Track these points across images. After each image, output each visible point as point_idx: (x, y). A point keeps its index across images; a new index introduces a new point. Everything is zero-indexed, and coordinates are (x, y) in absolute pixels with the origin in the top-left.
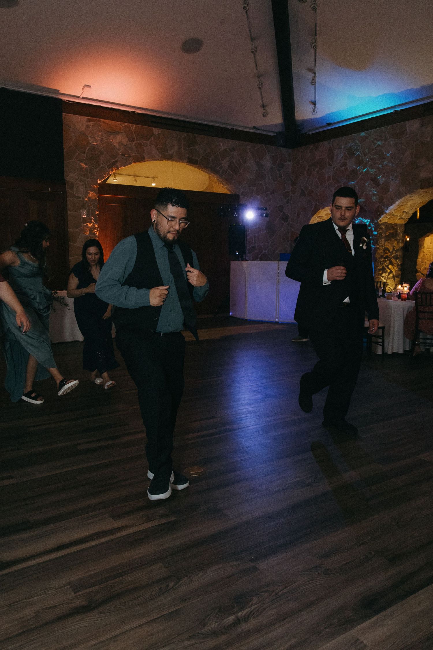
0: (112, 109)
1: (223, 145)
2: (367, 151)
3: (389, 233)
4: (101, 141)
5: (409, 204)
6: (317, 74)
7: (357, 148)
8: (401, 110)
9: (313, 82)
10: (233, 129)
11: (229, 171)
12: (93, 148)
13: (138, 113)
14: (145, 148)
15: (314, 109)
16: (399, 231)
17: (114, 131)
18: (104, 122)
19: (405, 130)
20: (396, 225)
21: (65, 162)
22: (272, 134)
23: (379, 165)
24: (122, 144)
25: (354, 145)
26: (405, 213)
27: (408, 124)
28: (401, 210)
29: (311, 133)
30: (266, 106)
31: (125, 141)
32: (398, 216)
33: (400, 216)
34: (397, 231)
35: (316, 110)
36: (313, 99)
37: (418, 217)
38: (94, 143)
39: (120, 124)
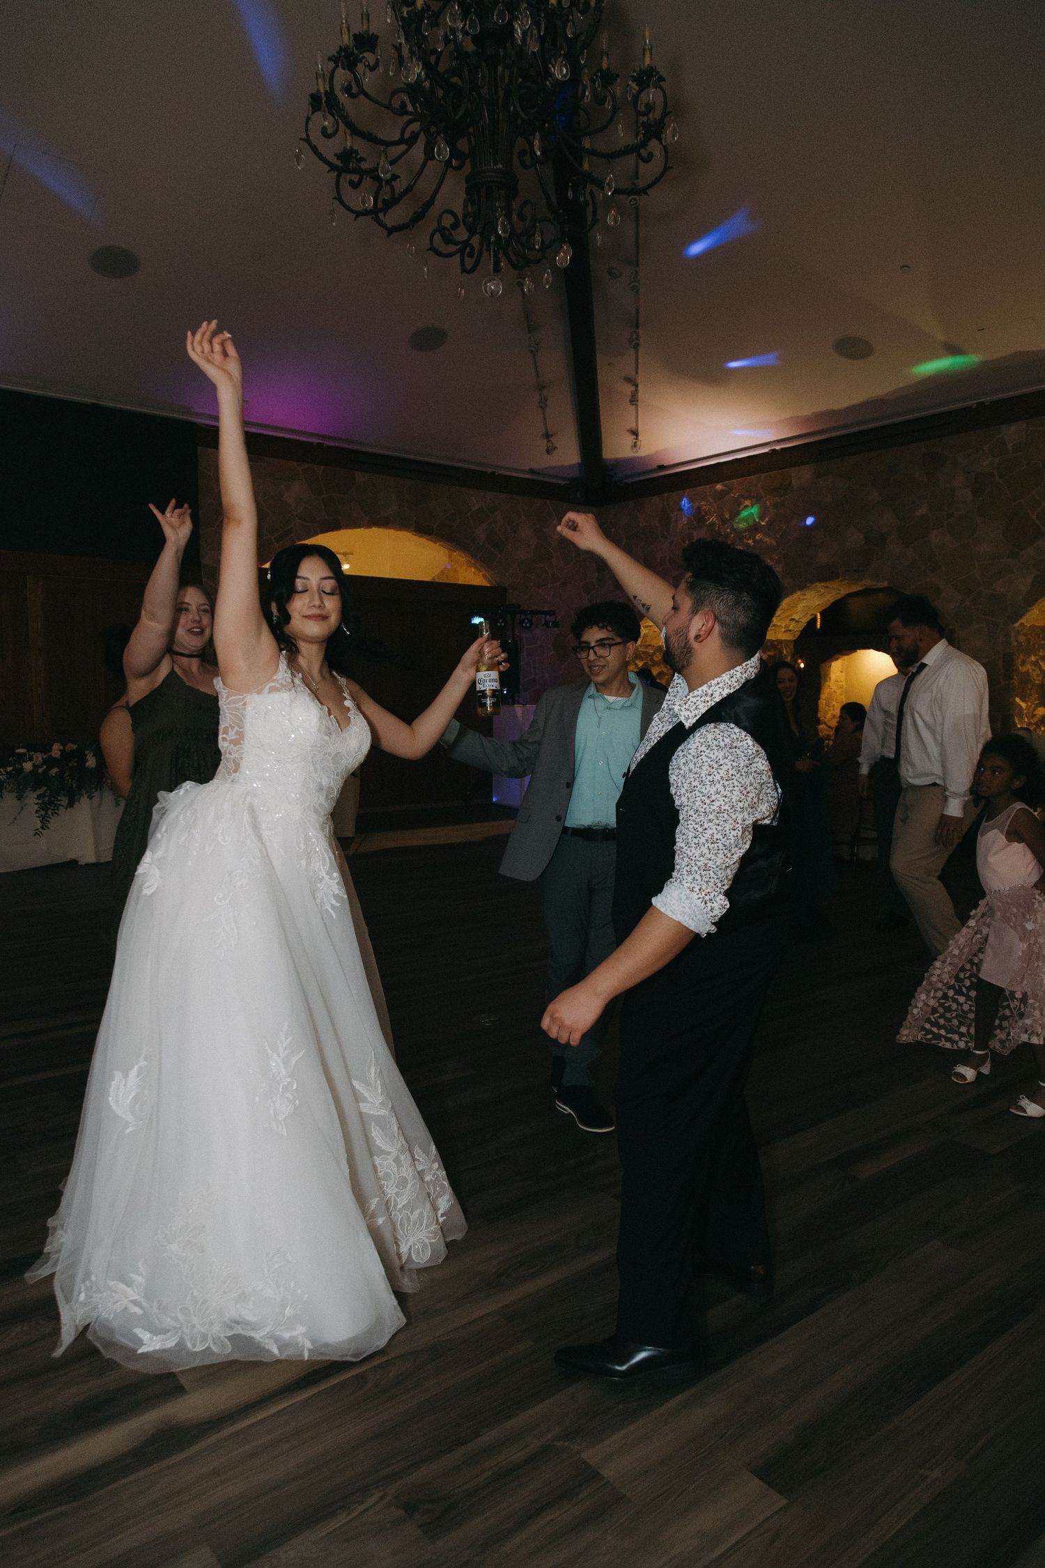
1: (476, 500)
2: (727, 516)
3: (769, 655)
4: (264, 495)
5: (801, 606)
6: (640, 387)
7: (709, 509)
8: (782, 449)
9: (634, 400)
10: (493, 473)
11: (486, 545)
13: (329, 446)
14: (340, 507)
15: (635, 443)
16: (785, 652)
17: (287, 478)
18: (269, 462)
19: (790, 483)
20: (780, 642)
22: (562, 482)
23: (748, 539)
24: (301, 500)
25: (705, 505)
26: (794, 622)
27: (793, 472)
28: (788, 616)
29: (630, 481)
30: (552, 436)
32: (783, 626)
33: (786, 626)
34: (781, 653)
35: (638, 443)
36: (633, 426)
37: (818, 626)
39: (299, 465)
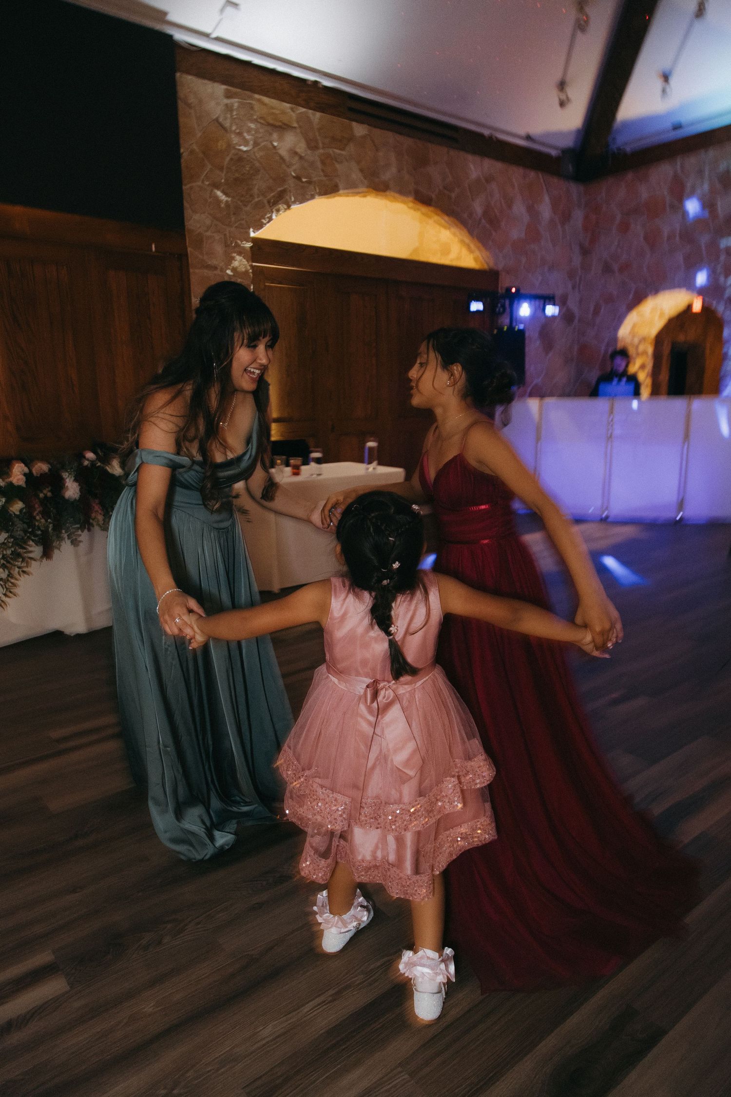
0: (273, 72)
1: (475, 167)
4: (256, 144)
10: (491, 136)
11: (483, 221)
12: (240, 159)
13: (326, 88)
14: (338, 166)
15: (662, 91)
17: (280, 124)
18: (259, 100)
21: (184, 187)
22: (554, 153)
24: (296, 153)
30: (568, 84)
31: (301, 147)
35: (666, 93)
36: (669, 68)
38: (240, 145)
39: (292, 109)
